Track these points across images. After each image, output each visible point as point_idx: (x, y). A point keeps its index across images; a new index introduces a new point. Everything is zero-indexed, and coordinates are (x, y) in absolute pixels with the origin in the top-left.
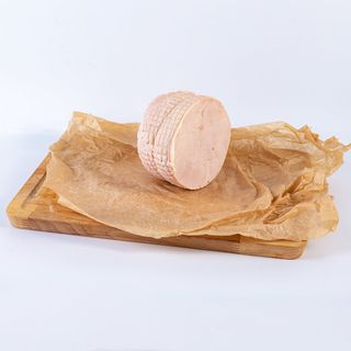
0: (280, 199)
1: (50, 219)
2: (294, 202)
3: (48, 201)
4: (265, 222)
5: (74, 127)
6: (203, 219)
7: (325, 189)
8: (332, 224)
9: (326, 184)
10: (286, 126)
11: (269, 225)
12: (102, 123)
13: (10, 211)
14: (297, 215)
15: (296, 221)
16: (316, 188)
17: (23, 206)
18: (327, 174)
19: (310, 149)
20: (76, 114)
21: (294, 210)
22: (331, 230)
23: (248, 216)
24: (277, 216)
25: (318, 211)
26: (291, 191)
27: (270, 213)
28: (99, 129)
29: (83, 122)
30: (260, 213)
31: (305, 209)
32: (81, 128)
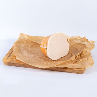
0: (77, 57)
1: (14, 63)
2: (81, 58)
3: (14, 58)
4: (73, 64)
5: (20, 37)
6: (56, 63)
7: (90, 54)
8: (92, 64)
9: (90, 53)
10: (79, 37)
11: (74, 65)
12: (28, 36)
13: (3, 60)
14: (82, 61)
15: (82, 63)
16: (87, 54)
17: (7, 59)
18: (90, 50)
19: (86, 43)
20: (21, 34)
21: (81, 60)
22: (91, 65)
23: (69, 62)
24: (77, 62)
25: (88, 60)
26: (80, 55)
27: (75, 61)
28: (27, 38)
29: (23, 36)
30: (72, 61)
31: (84, 60)
32: (22, 38)
